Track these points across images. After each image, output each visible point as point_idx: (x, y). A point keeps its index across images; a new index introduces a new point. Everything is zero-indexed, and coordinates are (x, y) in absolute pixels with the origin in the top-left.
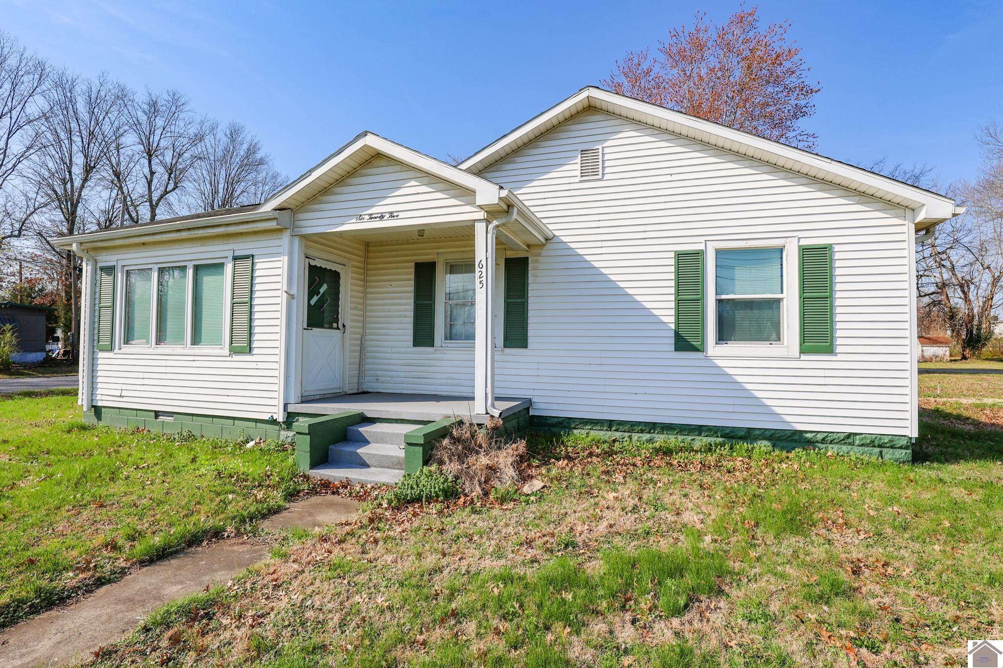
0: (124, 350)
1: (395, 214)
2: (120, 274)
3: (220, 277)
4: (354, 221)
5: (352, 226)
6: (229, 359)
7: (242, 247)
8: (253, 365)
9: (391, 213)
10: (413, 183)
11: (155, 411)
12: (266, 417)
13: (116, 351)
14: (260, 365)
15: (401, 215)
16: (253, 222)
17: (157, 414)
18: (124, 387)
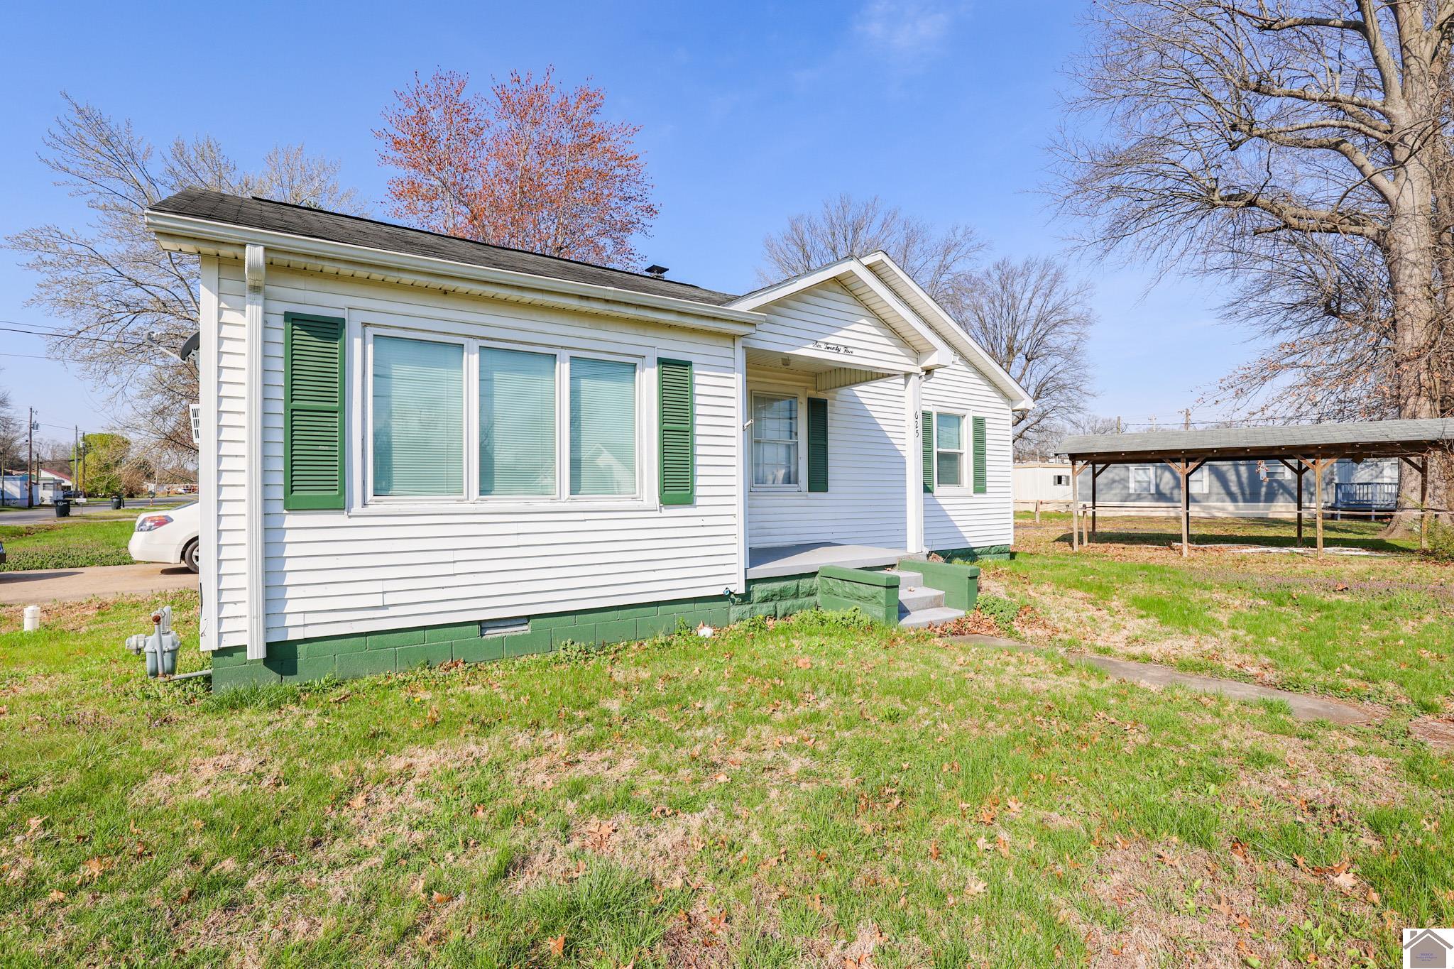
0: (372, 508)
1: (849, 349)
2: (357, 343)
3: (626, 387)
4: (811, 346)
5: (807, 351)
6: (657, 514)
7: (675, 348)
8: (698, 521)
9: (846, 347)
10: (864, 321)
11: (480, 622)
12: (720, 591)
13: (357, 508)
14: (708, 521)
15: (856, 352)
16: (722, 320)
17: (483, 625)
18: (388, 586)
